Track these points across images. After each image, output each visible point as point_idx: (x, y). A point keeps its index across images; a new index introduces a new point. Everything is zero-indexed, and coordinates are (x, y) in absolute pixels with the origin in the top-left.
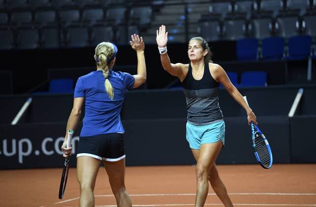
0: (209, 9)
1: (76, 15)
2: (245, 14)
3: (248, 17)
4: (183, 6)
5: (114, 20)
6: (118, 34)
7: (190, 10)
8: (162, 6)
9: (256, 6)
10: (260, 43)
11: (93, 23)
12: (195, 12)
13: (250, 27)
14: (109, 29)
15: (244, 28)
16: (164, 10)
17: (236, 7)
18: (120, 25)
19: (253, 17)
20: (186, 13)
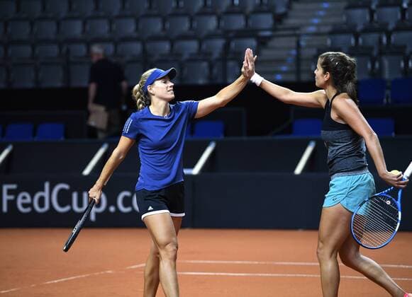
0: (326, 42)
1: (166, 46)
2: (371, 48)
3: (375, 53)
4: (294, 39)
5: (210, 54)
6: (215, 71)
7: (303, 43)
8: (269, 38)
9: (385, 40)
10: (389, 84)
11: (186, 56)
12: (309, 47)
13: (377, 65)
14: (205, 65)
15: (369, 66)
16: (272, 43)
17: (360, 41)
18: (218, 60)
19: (381, 53)
20: (298, 46)
